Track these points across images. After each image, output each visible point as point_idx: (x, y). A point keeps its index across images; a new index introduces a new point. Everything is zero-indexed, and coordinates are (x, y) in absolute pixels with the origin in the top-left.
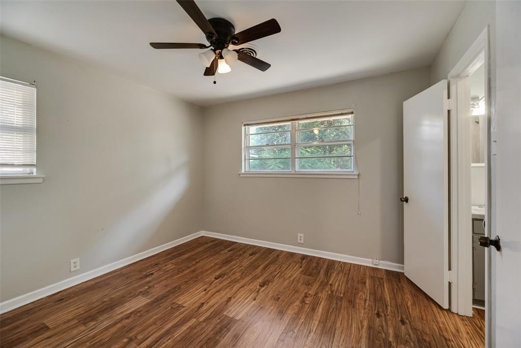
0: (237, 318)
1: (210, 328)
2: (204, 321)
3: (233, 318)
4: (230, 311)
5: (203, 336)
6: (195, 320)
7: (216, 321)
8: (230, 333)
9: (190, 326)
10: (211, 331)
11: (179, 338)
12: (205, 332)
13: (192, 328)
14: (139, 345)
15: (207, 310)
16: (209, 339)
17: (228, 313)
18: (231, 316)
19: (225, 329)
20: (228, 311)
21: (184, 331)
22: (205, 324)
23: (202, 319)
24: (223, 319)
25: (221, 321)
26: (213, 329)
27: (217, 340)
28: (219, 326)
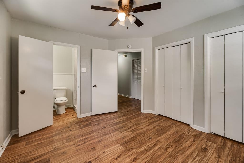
0: (119, 145)
1: (132, 144)
2: (134, 149)
3: (121, 146)
4: (121, 149)
5: (135, 142)
6: (138, 151)
7: (129, 147)
8: (125, 140)
9: (141, 148)
10: (132, 143)
11: (145, 144)
12: (134, 144)
13: (140, 147)
14: (160, 147)
15: (131, 155)
16: (133, 140)
17: (122, 149)
18: (121, 147)
19: (126, 142)
20: (122, 150)
21: (143, 147)
22: (134, 147)
23: (135, 150)
24: (125, 146)
25: (127, 146)
26: (131, 144)
27: (130, 139)
28: (128, 144)
